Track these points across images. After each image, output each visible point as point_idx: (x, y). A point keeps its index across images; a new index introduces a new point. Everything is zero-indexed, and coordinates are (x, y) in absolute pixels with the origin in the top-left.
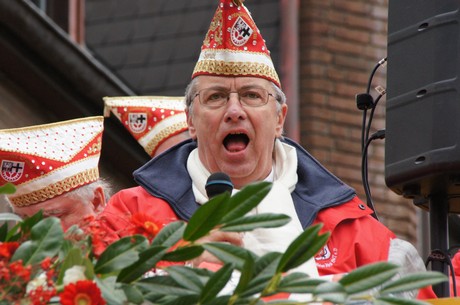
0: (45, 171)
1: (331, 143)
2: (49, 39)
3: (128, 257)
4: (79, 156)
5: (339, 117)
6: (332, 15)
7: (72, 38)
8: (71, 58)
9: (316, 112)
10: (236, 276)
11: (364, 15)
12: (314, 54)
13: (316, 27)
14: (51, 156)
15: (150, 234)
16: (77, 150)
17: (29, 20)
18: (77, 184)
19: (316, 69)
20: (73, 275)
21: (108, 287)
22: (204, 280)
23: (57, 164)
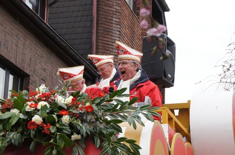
0: (73, 77)
1: (103, 48)
2: (40, 22)
3: (98, 101)
4: (79, 74)
5: (105, 42)
6: (104, 19)
7: (45, 22)
8: (45, 26)
9: (100, 41)
10: (119, 106)
11: (111, 20)
12: (100, 28)
13: (100, 22)
14: (74, 74)
15: (102, 97)
16: (79, 73)
17: (36, 17)
18: (79, 79)
19: (100, 31)
20: (88, 104)
21: (94, 106)
22: (113, 106)
23: (75, 75)
